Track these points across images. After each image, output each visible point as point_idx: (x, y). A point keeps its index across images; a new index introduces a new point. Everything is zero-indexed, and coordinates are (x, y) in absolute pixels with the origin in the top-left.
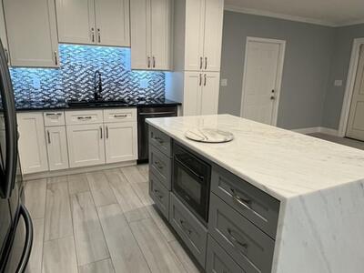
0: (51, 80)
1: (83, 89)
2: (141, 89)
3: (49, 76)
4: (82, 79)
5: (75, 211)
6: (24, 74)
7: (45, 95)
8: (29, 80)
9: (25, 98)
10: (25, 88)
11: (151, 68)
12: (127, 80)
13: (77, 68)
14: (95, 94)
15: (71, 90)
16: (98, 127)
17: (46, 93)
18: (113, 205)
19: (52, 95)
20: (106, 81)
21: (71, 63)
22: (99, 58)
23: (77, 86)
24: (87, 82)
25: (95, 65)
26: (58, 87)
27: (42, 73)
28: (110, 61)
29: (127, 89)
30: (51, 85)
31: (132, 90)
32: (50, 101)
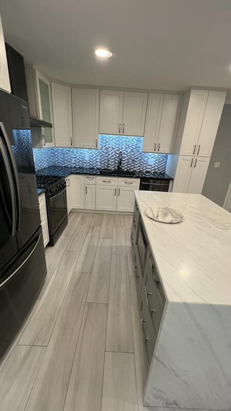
0: (94, 156)
1: (112, 162)
2: (149, 165)
3: (93, 153)
4: (112, 156)
5: (88, 237)
6: (82, 151)
7: (91, 164)
8: (83, 155)
9: (81, 165)
10: (81, 159)
11: (157, 151)
12: (140, 158)
13: (110, 149)
14: (118, 167)
15: (105, 162)
16: (114, 188)
17: (91, 163)
18: (109, 239)
19: (94, 165)
20: (126, 158)
21: (107, 146)
22: (124, 143)
23: (108, 160)
24: (114, 158)
25: (120, 148)
26: (98, 160)
27: (90, 152)
28: (130, 145)
29: (139, 165)
30: (94, 159)
31: (142, 165)
32: (93, 169)
